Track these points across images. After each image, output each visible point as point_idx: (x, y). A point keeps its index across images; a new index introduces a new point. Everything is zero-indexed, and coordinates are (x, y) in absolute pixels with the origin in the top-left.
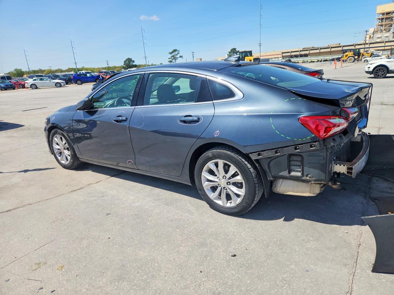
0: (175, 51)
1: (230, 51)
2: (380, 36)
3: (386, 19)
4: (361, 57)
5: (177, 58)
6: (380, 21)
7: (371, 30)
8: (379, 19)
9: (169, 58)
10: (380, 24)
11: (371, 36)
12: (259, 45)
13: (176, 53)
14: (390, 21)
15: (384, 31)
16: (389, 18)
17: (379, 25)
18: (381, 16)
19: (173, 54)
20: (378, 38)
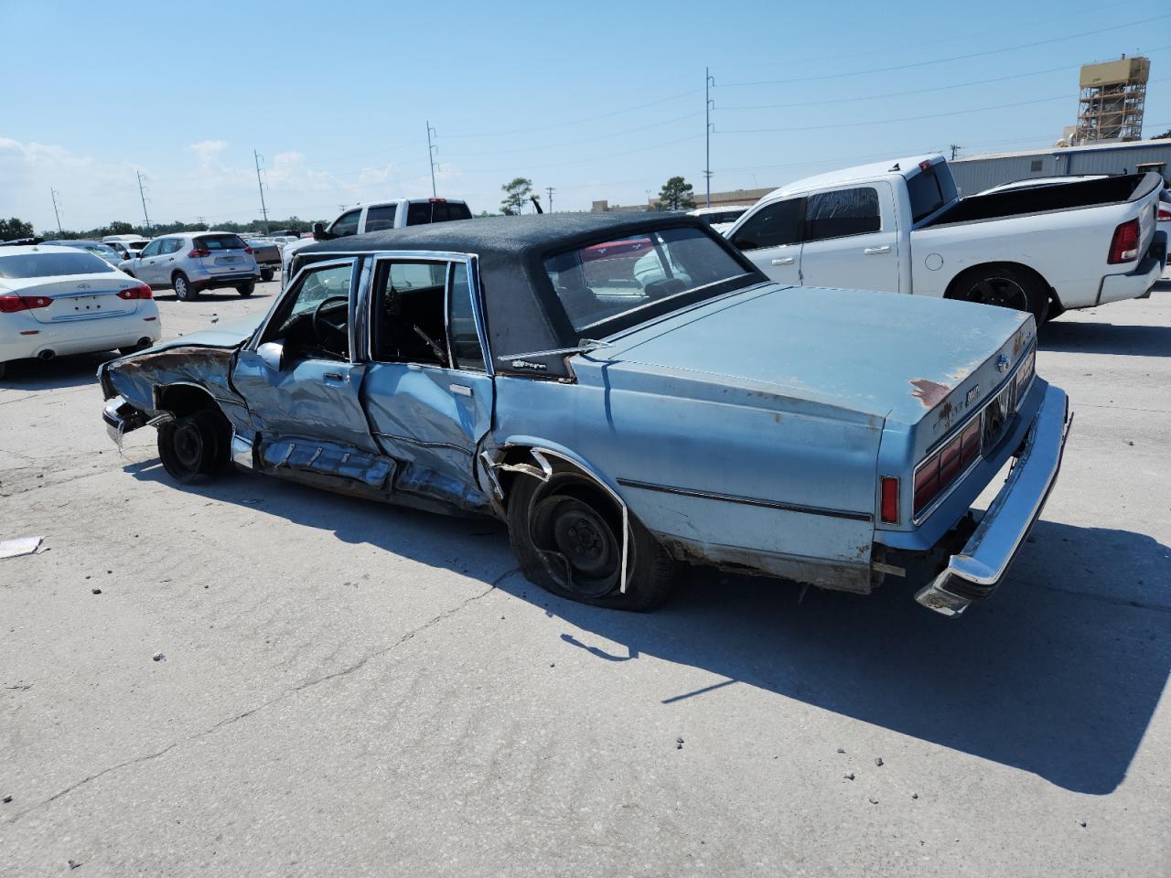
0: (520, 182)
1: (666, 185)
3: (1106, 101)
5: (524, 201)
6: (1091, 108)
9: (504, 202)
10: (1089, 115)
12: (706, 174)
13: (521, 188)
15: (1102, 135)
16: (1113, 100)
17: (1086, 119)
19: (513, 192)
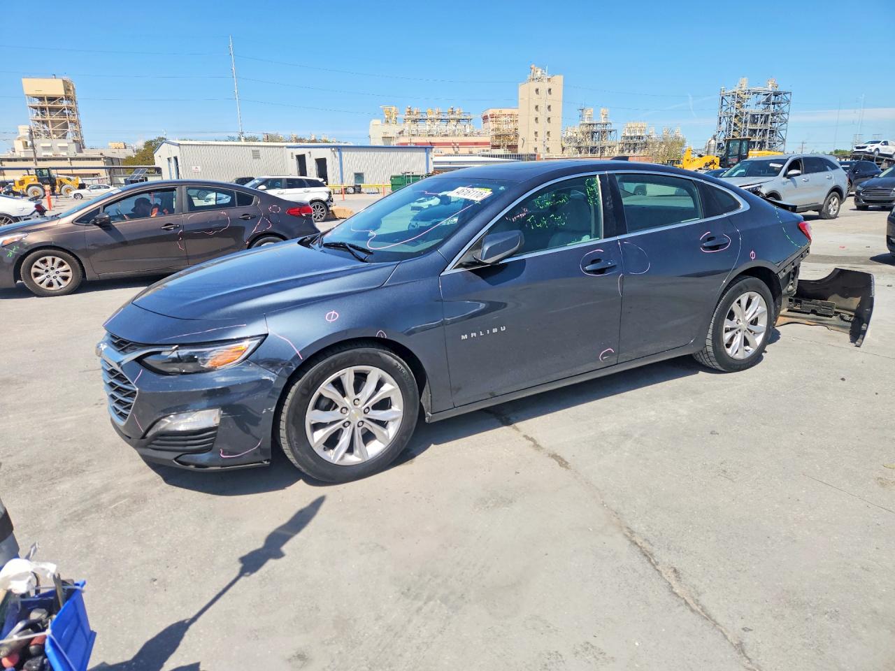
2: (49, 145)
3: (51, 109)
4: (58, 187)
6: (39, 112)
7: (23, 131)
8: (36, 108)
10: (39, 118)
11: (26, 143)
14: (59, 115)
15: (55, 136)
16: (57, 109)
17: (38, 121)
18: (37, 103)
20: (45, 148)
